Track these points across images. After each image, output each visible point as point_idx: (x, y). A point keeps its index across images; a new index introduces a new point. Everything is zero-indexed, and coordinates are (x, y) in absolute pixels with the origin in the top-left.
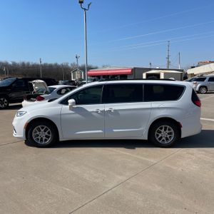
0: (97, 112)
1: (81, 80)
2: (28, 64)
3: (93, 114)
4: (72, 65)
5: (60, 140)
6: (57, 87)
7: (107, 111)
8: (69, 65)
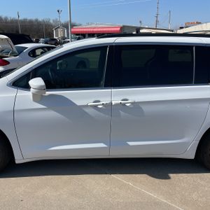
0: (95, 107)
1: (64, 38)
2: (6, 18)
3: (87, 110)
4: (54, 21)
5: (17, 162)
6: (29, 46)
7: (116, 105)
8: (51, 21)
